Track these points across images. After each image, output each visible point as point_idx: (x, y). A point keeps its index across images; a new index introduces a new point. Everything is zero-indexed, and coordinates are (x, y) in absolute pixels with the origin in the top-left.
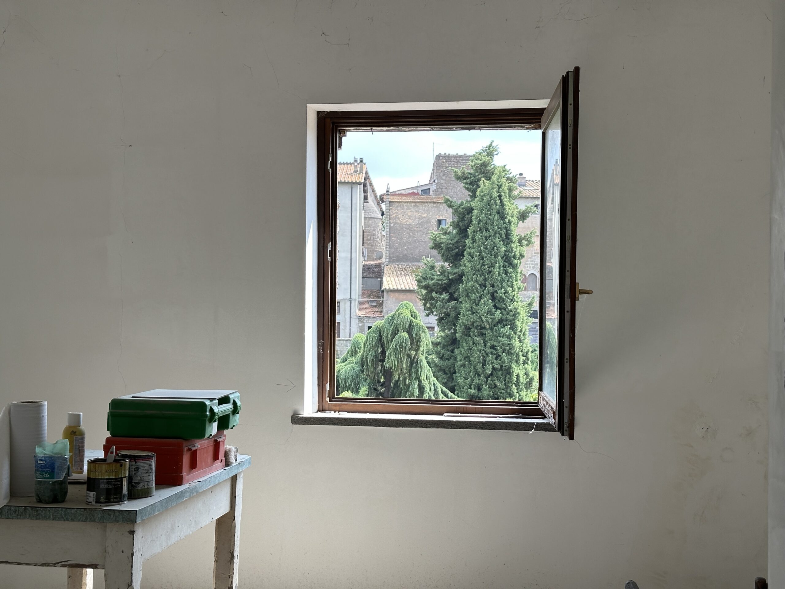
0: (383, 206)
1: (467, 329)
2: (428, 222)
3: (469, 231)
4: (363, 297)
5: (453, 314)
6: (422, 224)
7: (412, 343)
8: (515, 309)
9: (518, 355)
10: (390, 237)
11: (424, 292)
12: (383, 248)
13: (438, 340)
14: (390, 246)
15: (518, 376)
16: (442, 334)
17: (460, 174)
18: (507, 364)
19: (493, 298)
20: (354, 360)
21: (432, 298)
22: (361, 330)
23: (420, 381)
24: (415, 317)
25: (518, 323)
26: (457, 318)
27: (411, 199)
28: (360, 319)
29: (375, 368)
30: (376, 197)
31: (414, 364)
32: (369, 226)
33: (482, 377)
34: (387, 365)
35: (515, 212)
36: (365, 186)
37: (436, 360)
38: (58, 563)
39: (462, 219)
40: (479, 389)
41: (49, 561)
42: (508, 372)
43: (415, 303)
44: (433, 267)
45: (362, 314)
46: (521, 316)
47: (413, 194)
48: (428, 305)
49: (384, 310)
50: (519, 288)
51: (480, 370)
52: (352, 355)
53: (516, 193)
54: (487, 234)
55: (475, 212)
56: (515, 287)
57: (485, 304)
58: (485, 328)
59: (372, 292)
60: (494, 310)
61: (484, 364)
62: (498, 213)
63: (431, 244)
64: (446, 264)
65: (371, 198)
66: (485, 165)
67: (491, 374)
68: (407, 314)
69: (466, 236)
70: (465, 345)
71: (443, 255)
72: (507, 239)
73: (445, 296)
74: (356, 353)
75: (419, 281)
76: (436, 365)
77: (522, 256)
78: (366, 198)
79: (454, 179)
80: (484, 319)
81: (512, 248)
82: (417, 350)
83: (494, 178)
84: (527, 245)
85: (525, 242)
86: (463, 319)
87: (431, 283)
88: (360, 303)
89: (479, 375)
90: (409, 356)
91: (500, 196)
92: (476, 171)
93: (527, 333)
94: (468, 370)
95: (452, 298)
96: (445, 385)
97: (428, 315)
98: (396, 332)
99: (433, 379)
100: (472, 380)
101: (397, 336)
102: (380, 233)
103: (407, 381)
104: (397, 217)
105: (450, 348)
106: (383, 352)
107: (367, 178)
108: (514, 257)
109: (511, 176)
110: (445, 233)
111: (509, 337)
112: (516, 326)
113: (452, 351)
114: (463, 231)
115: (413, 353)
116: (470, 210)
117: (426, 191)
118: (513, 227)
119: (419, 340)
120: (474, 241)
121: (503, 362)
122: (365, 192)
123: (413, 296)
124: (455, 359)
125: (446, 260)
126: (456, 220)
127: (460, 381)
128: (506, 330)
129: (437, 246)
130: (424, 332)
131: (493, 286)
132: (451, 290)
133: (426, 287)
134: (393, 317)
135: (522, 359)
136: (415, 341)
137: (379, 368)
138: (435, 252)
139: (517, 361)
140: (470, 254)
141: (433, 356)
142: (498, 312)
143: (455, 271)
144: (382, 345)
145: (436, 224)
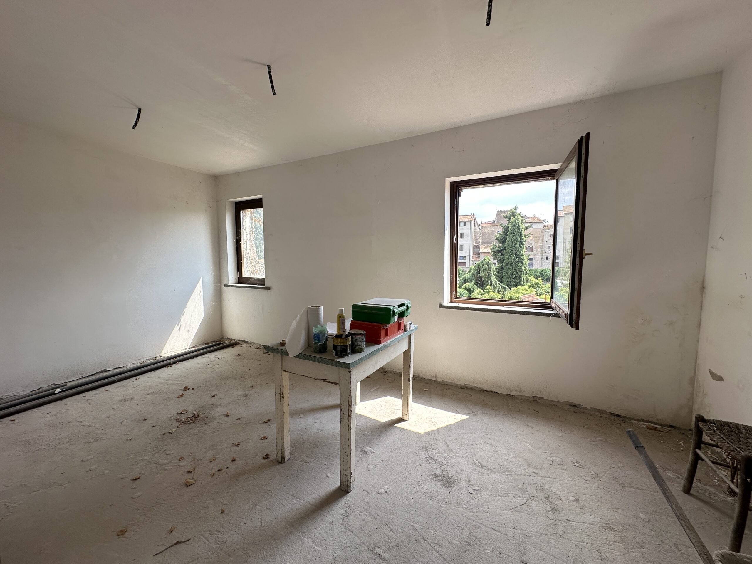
0: (480, 227)
1: (507, 264)
2: (495, 231)
3: (508, 234)
4: (473, 255)
5: (502, 260)
6: (492, 232)
7: (489, 268)
8: (523, 258)
9: (524, 272)
10: (482, 237)
11: (493, 253)
12: (480, 240)
13: (497, 267)
14: (482, 239)
15: (524, 278)
16: (498, 266)
17: (505, 216)
18: (520, 275)
19: (516, 254)
20: (470, 273)
21: (495, 255)
22: (473, 264)
23: (491, 280)
24: (490, 261)
25: (524, 262)
26: (503, 261)
27: (489, 225)
28: (473, 261)
29: (477, 276)
30: (478, 225)
31: (489, 275)
32: (476, 234)
33: (512, 279)
34: (480, 275)
35: (523, 227)
36: (475, 221)
37: (496, 273)
38: (322, 380)
39: (506, 230)
40: (510, 283)
41: (319, 378)
42: (520, 277)
43: (490, 256)
44: (496, 245)
45: (473, 260)
46: (525, 260)
47: (490, 223)
48: (494, 257)
49: (480, 258)
50: (525, 251)
51: (511, 277)
52: (470, 272)
53: (524, 221)
54: (514, 234)
55: (510, 228)
56: (523, 251)
57: (513, 256)
58: (513, 264)
59: (476, 253)
60: (516, 258)
61: (512, 275)
62: (518, 228)
63: (495, 238)
64: (500, 244)
65: (476, 225)
66: (513, 213)
67: (515, 278)
68: (487, 260)
69: (507, 235)
70: (506, 269)
71: (499, 242)
72: (521, 236)
73: (500, 254)
74: (471, 271)
75: (491, 250)
76: (496, 275)
77: (526, 241)
78: (475, 225)
79: (503, 218)
80: (512, 261)
81: (522, 239)
82: (490, 271)
83: (516, 217)
84: (528, 237)
85: (527, 237)
86: (505, 261)
87: (495, 250)
88: (473, 256)
89: (510, 278)
90: (488, 272)
91: (518, 222)
92: (511, 215)
93: (527, 265)
94: (507, 277)
95: (502, 255)
96: (499, 281)
97: (494, 260)
98: (483, 265)
99: (495, 279)
100: (508, 280)
101: (484, 266)
102: (479, 235)
103: (487, 280)
104: (484, 231)
105: (501, 270)
106: (480, 271)
107: (475, 219)
108: (523, 241)
109: (522, 216)
110: (500, 235)
111: (521, 267)
112: (523, 263)
113: (502, 271)
114: (506, 234)
115: (489, 271)
116: (508, 227)
117: (494, 222)
118: (523, 232)
119: (491, 268)
120: (509, 237)
121: (519, 274)
122: (475, 223)
123: (489, 254)
124: (503, 273)
125: (500, 243)
126: (504, 230)
127: (504, 280)
128: (520, 264)
129: (497, 239)
130: (493, 265)
131: (516, 251)
132: (502, 252)
133: (494, 251)
134: (483, 261)
135: (525, 273)
136: (490, 268)
137: (478, 276)
138: (497, 241)
139: (523, 274)
140: (508, 241)
141: (495, 272)
142: (517, 259)
143: (503, 246)
144: (479, 269)
145: (497, 232)
